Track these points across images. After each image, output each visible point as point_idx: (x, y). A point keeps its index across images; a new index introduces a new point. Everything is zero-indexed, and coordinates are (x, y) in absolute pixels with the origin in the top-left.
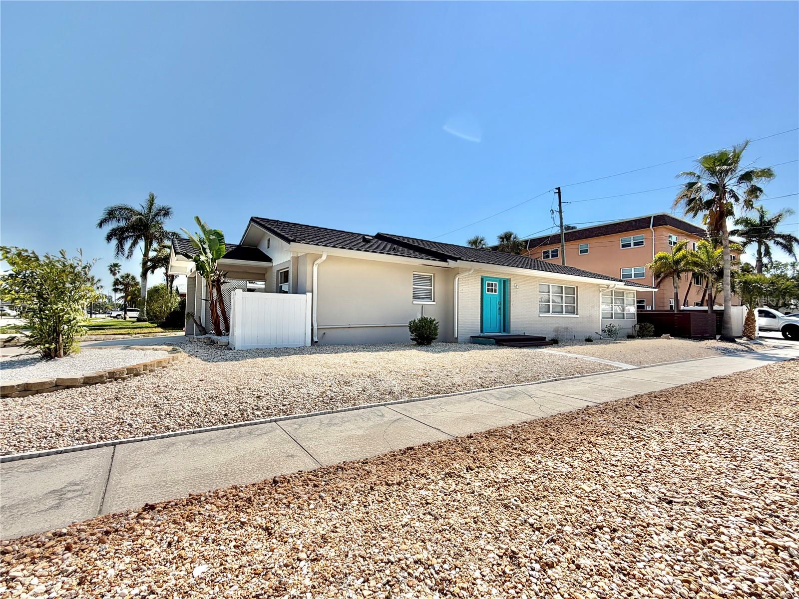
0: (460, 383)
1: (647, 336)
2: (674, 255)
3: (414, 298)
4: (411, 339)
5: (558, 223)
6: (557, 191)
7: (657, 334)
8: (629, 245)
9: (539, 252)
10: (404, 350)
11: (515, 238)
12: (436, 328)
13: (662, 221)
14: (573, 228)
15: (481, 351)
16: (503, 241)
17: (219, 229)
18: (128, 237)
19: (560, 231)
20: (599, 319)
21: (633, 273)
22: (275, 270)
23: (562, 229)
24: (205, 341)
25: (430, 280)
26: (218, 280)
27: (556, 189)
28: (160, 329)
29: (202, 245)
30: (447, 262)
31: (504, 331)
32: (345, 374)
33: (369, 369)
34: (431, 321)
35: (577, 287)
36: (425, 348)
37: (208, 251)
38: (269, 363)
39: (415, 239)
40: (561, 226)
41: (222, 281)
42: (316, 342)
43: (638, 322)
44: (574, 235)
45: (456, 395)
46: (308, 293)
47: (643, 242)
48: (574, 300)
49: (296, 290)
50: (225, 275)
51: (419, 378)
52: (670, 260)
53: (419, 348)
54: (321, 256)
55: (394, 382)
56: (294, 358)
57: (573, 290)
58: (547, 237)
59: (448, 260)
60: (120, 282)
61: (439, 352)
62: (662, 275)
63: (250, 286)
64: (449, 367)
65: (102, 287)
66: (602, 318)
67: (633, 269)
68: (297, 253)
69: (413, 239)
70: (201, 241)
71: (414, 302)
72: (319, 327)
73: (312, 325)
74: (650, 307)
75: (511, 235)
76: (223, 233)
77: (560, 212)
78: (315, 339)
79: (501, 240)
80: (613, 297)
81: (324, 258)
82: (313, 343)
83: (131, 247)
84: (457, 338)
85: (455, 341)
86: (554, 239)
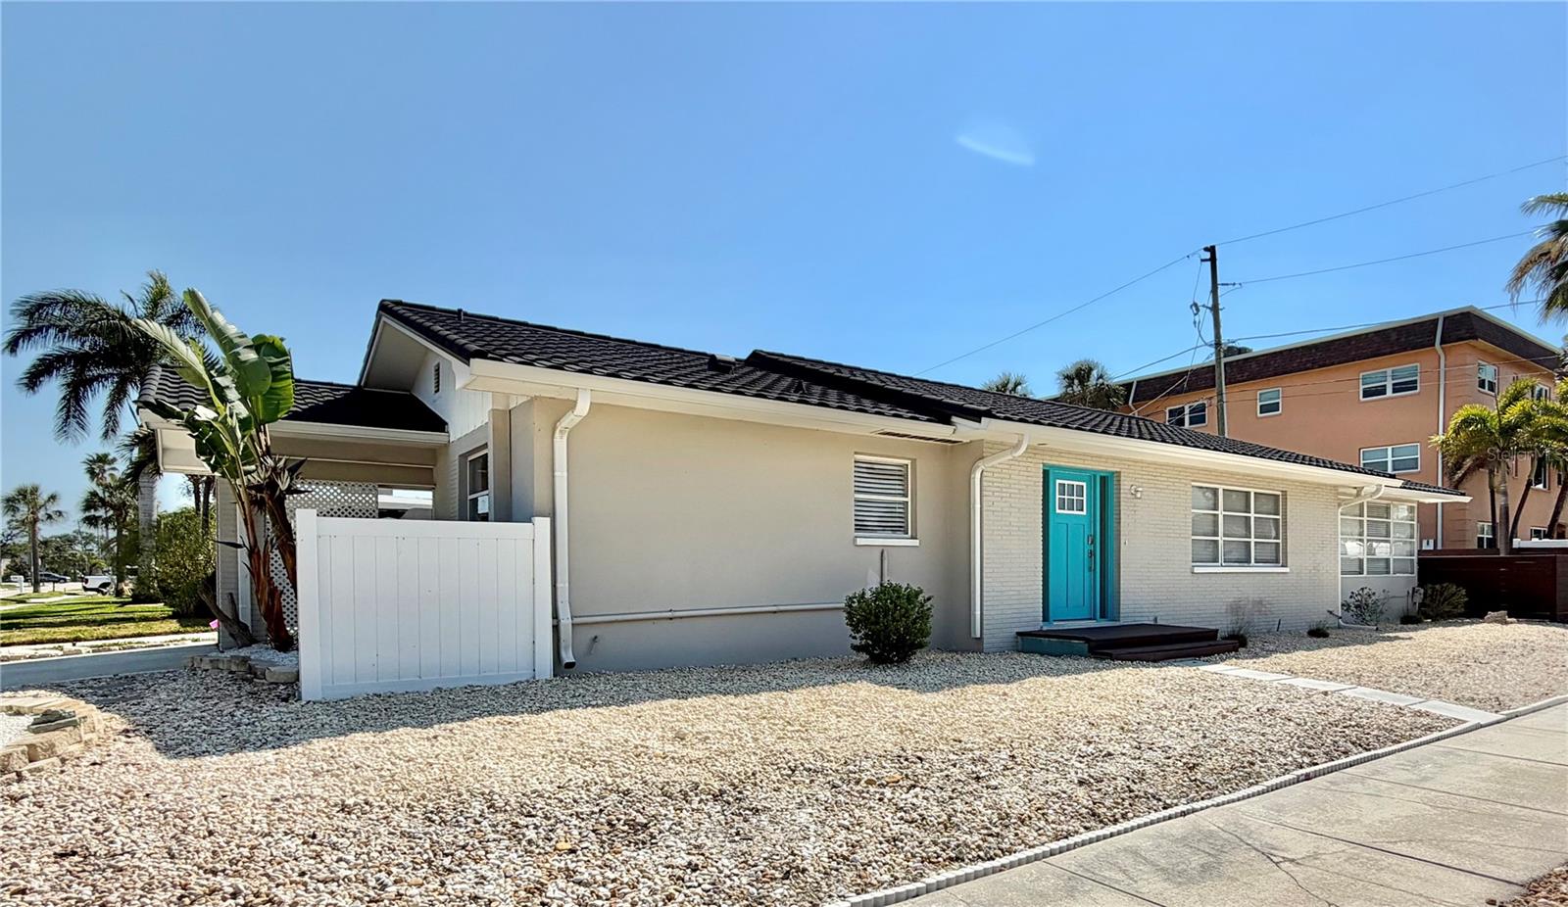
0: (1025, 811)
1: (1450, 617)
2: (1503, 411)
3: (859, 528)
4: (855, 648)
5: (1211, 338)
6: (1208, 255)
7: (1475, 612)
8: (1382, 391)
9: (1162, 409)
10: (833, 683)
11: (1101, 377)
12: (924, 616)
13: (1464, 327)
14: (1240, 351)
15: (1055, 680)
16: (1070, 385)
17: (271, 332)
18: (97, 379)
19: (1214, 358)
20: (1336, 576)
21: (1390, 459)
22: (455, 454)
23: (1218, 353)
24: (234, 668)
25: (903, 477)
26: (272, 485)
27: (1206, 249)
28: (174, 625)
29: (211, 377)
30: (948, 422)
31: (1103, 615)
32: (638, 790)
33: (724, 765)
34: (912, 596)
35: (1284, 493)
36: (892, 673)
37: (233, 394)
38: (384, 751)
39: (859, 369)
40: (1218, 344)
41: (283, 487)
42: (570, 665)
43: (1422, 582)
44: (1247, 369)
45: (1020, 863)
46: (537, 520)
47: (1415, 382)
48: (1280, 527)
49: (506, 512)
50: (293, 471)
51: (888, 792)
52: (1494, 425)
53: (877, 673)
54: (572, 405)
55: (803, 817)
56: (483, 728)
57: (1276, 502)
58: (1180, 375)
59: (954, 419)
60: (102, 500)
61: (936, 688)
62: (1468, 462)
63: (386, 500)
64: (975, 740)
65: (60, 513)
66: (1342, 573)
67: (1390, 448)
68: (507, 396)
69: (852, 369)
70: (209, 365)
71: (860, 541)
72: (577, 620)
73: (555, 616)
74: (1432, 542)
75: (1091, 370)
76: (286, 345)
77: (1215, 309)
78: (568, 657)
79: (1065, 383)
80: (1365, 518)
81: (583, 408)
82: (561, 668)
83: (111, 407)
84: (980, 639)
85: (976, 646)
86: (1199, 379)
